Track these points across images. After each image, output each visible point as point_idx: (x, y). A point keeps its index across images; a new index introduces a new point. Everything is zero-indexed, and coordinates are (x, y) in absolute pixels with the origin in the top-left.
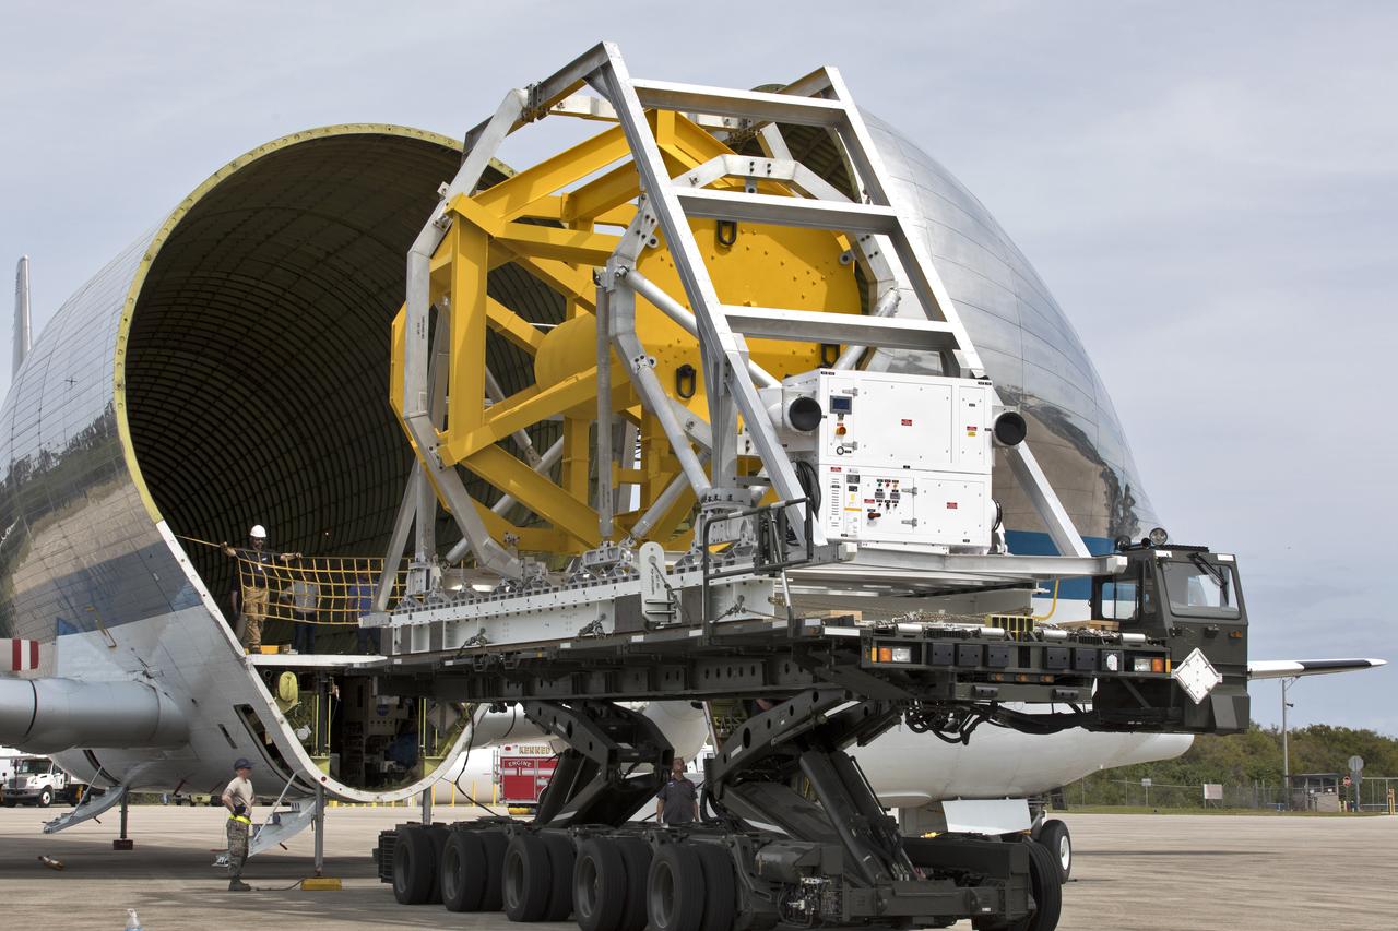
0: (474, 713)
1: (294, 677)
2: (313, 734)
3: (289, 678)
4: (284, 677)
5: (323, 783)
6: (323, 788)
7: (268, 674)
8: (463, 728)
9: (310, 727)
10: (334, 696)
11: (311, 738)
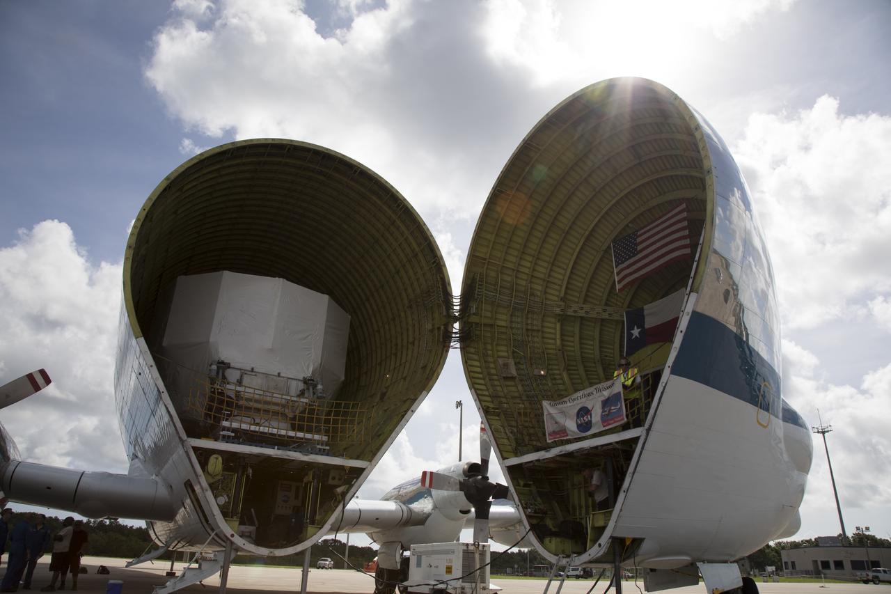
0: (345, 496)
1: (220, 459)
2: (229, 502)
3: (217, 458)
4: (212, 459)
5: (232, 539)
6: (232, 543)
7: (201, 454)
8: (336, 507)
9: (228, 496)
10: (248, 476)
11: (227, 504)
